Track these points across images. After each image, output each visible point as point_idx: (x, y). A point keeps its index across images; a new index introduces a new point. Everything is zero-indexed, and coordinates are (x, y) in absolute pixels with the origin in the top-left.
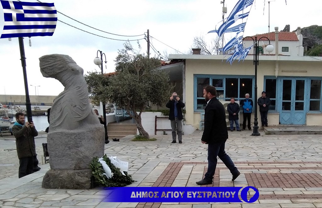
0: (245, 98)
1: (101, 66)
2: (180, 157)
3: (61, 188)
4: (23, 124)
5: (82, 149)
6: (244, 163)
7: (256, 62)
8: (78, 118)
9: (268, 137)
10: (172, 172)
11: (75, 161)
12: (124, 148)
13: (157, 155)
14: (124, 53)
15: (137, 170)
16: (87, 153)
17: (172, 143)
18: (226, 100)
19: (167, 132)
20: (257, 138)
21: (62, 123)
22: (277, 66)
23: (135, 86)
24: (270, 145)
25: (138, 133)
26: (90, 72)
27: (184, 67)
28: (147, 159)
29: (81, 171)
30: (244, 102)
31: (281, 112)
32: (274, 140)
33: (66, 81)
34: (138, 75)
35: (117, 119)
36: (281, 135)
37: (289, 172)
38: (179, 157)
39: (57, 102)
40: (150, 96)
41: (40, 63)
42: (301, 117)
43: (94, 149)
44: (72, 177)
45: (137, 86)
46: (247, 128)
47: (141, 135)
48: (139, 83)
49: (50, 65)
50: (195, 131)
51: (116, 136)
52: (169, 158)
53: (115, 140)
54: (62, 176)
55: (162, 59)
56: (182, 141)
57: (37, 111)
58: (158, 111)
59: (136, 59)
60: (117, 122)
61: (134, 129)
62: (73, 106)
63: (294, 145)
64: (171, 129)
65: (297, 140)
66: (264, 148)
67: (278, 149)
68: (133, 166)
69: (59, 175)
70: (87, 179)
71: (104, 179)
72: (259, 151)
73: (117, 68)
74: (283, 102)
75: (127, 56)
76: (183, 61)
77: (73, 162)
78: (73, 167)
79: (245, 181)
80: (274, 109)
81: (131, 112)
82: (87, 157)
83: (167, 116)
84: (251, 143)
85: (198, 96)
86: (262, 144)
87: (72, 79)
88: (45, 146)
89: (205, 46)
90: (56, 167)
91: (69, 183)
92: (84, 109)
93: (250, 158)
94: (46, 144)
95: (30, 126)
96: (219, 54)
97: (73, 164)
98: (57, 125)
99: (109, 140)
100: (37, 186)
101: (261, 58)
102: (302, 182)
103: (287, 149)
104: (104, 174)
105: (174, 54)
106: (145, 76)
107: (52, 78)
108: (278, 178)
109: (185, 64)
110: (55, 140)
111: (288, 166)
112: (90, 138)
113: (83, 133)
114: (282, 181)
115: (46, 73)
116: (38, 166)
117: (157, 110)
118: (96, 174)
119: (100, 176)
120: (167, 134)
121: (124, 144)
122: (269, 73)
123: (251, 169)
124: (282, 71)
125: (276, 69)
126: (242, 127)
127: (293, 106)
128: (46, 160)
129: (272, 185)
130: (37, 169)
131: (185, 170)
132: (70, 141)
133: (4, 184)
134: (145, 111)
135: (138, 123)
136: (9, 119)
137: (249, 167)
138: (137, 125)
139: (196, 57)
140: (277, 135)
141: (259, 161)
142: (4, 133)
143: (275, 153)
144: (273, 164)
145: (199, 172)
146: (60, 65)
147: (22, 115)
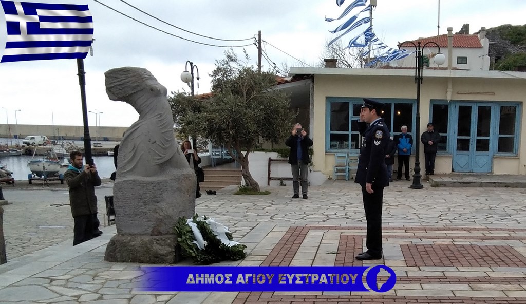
0: (401, 131)
1: (190, 84)
2: (305, 218)
3: (131, 262)
4: (79, 168)
5: (163, 205)
6: (399, 228)
7: (419, 80)
8: (158, 159)
9: (434, 190)
10: (293, 240)
11: (152, 223)
12: (222, 204)
13: (272, 214)
14: (225, 65)
15: (242, 237)
16: (170, 212)
17: (293, 197)
19: (285, 182)
20: (418, 192)
21: (134, 168)
22: (450, 86)
24: (438, 202)
25: (243, 183)
26: (175, 92)
27: (311, 86)
28: (256, 221)
29: (162, 237)
30: (400, 139)
31: (455, 154)
32: (444, 195)
33: (142, 106)
34: (245, 98)
35: (213, 162)
36: (455, 188)
37: (466, 243)
38: (303, 218)
39: (128, 136)
40: (262, 129)
41: (106, 80)
42: (484, 162)
43: (180, 206)
44: (149, 246)
45: (243, 113)
46: (403, 177)
47: (247, 185)
48: (246, 109)
49: (119, 83)
50: (326, 181)
51: (211, 186)
52: (289, 219)
53: (210, 193)
54: (133, 243)
55: (278, 74)
56: (308, 195)
57: (97, 150)
58: (273, 151)
59: (241, 75)
60: (213, 166)
61: (238, 177)
62: (151, 142)
63: (473, 202)
64: (292, 177)
65: (478, 195)
66: (428, 206)
67: (450, 209)
68: (235, 232)
69: (129, 243)
70: (170, 249)
71: (195, 250)
73: (215, 87)
74: (458, 139)
75: (229, 70)
76: (311, 77)
77: (149, 223)
78: (150, 231)
79: (400, 256)
80: (444, 148)
81: (234, 153)
82: (170, 217)
83: (285, 159)
84: (409, 200)
85: (331, 130)
86: (426, 201)
87: (151, 102)
88: (109, 200)
89: (343, 55)
90: (125, 231)
91: (144, 255)
92: (167, 146)
93: (407, 221)
94: (111, 198)
95: (91, 171)
96: (363, 66)
97: (150, 227)
98: (127, 170)
99: (200, 192)
100: (98, 258)
101: (426, 73)
102: (486, 259)
103: (464, 209)
104: (195, 242)
105: (298, 67)
106: (255, 99)
107: (122, 101)
108: (450, 252)
109: (313, 82)
110: (124, 191)
111: (466, 234)
112: (175, 189)
113: (166, 181)
114: (457, 256)
115: (113, 94)
116: (98, 229)
117: (270, 149)
118: (183, 242)
119: (188, 245)
120: (285, 185)
121: (223, 199)
122: (438, 96)
123: (410, 237)
124: (458, 93)
125: (448, 90)
126: (396, 175)
127: (473, 145)
128: (109, 221)
129: (441, 262)
130: (98, 234)
131: (313, 237)
132: (147, 193)
133: (52, 255)
134: (254, 151)
135: (244, 168)
136: (58, 160)
137: (407, 234)
138: (241, 171)
139: (330, 71)
140: (449, 188)
141: (422, 227)
142: (50, 180)
143: (446, 215)
144: (442, 232)
145: (332, 241)
146: (133, 83)
147: (80, 155)
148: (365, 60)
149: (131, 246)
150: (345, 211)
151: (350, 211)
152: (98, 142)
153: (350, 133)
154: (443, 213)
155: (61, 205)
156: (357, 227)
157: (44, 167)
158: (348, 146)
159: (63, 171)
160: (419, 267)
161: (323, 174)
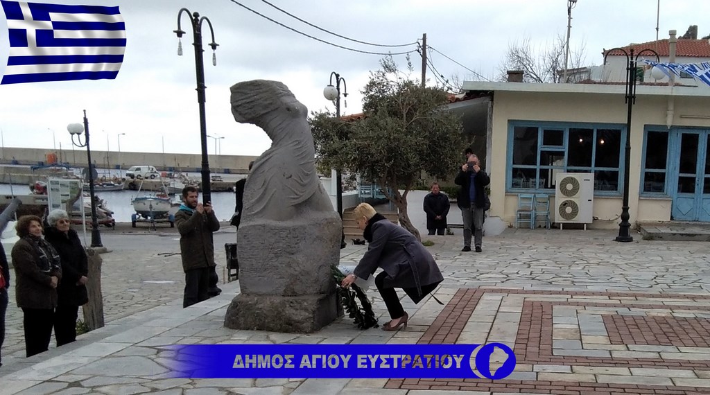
1: (336, 102)
2: (478, 278)
3: (257, 329)
4: (194, 208)
5: (300, 258)
6: (601, 294)
7: (630, 99)
8: (294, 198)
9: (647, 244)
10: (462, 307)
11: (285, 280)
14: (381, 78)
16: (308, 266)
17: (463, 250)
18: (568, 171)
19: (452, 230)
20: (626, 247)
21: (264, 208)
23: (399, 141)
24: (652, 260)
26: (316, 113)
27: (490, 105)
29: (296, 298)
31: (675, 197)
32: (660, 250)
33: (276, 130)
34: (405, 120)
36: (675, 242)
37: (690, 314)
38: (475, 278)
39: (256, 169)
40: (426, 160)
41: (231, 97)
44: (280, 309)
45: (402, 141)
48: (406, 135)
49: (248, 100)
50: (506, 229)
52: (457, 279)
53: (358, 242)
54: (260, 306)
55: (450, 91)
56: (483, 247)
57: (216, 184)
59: (402, 90)
62: (286, 176)
63: (699, 261)
64: (463, 224)
65: (705, 252)
66: (639, 265)
67: (668, 269)
69: (255, 304)
70: (307, 314)
72: (631, 273)
73: (366, 106)
74: (680, 177)
75: (385, 84)
76: (489, 94)
77: (281, 281)
78: (282, 290)
79: (602, 331)
80: (661, 189)
81: (389, 192)
82: (308, 273)
84: (614, 256)
85: (514, 163)
86: (635, 258)
87: (287, 125)
88: (231, 250)
89: (531, 65)
90: (250, 290)
91: (273, 320)
92: (305, 182)
93: (611, 284)
94: (234, 246)
95: (206, 211)
96: (557, 81)
97: (282, 285)
98: (256, 211)
99: (345, 241)
100: (216, 323)
101: (640, 90)
103: (687, 270)
105: (472, 80)
106: (418, 122)
107: (251, 123)
108: (668, 326)
109: (492, 100)
110: (250, 239)
111: (689, 303)
112: (315, 237)
113: (304, 228)
114: (677, 332)
115: (240, 114)
116: (216, 286)
120: (453, 234)
122: (655, 119)
123: (615, 306)
124: (681, 117)
126: (597, 223)
127: (700, 185)
128: (230, 275)
129: (657, 340)
130: (216, 293)
131: (488, 303)
132: (279, 242)
133: (159, 317)
134: (414, 189)
135: (401, 211)
136: (169, 198)
137: (611, 302)
138: (398, 215)
139: (515, 87)
140: (666, 242)
141: (630, 292)
142: (158, 222)
143: (663, 276)
144: (658, 299)
145: (513, 307)
146: (266, 100)
147: (193, 191)
148: (561, 73)
149: (258, 309)
150: (530, 270)
151: (536, 269)
152: (218, 175)
153: (538, 167)
154: (660, 274)
155: (170, 254)
156: (545, 291)
157: (151, 205)
158: (535, 185)
159: (174, 211)
160: (626, 345)
161: (502, 220)
